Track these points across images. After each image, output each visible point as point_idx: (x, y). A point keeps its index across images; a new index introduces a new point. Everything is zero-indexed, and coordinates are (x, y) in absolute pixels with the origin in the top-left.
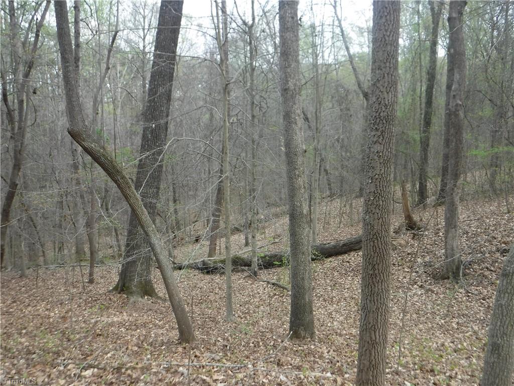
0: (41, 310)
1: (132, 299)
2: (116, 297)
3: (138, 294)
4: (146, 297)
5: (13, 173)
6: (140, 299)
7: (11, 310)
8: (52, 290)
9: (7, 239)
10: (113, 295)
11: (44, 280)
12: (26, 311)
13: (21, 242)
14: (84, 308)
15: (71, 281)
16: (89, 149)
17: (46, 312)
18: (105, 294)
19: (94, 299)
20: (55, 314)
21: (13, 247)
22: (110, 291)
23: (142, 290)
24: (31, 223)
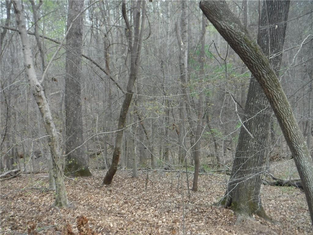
0: (149, 215)
1: (240, 217)
2: (221, 211)
3: (246, 212)
4: (254, 216)
5: (130, 82)
6: (249, 218)
7: (123, 211)
8: (159, 194)
9: (123, 143)
10: (220, 209)
11: (152, 184)
12: (136, 215)
13: (134, 146)
14: (191, 220)
15: (176, 186)
16: (227, 31)
17: (154, 219)
18: (211, 207)
19: (200, 210)
20: (163, 222)
21: (127, 149)
22: (215, 204)
23: (250, 208)
24: (143, 130)
